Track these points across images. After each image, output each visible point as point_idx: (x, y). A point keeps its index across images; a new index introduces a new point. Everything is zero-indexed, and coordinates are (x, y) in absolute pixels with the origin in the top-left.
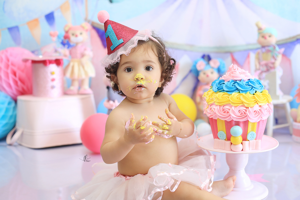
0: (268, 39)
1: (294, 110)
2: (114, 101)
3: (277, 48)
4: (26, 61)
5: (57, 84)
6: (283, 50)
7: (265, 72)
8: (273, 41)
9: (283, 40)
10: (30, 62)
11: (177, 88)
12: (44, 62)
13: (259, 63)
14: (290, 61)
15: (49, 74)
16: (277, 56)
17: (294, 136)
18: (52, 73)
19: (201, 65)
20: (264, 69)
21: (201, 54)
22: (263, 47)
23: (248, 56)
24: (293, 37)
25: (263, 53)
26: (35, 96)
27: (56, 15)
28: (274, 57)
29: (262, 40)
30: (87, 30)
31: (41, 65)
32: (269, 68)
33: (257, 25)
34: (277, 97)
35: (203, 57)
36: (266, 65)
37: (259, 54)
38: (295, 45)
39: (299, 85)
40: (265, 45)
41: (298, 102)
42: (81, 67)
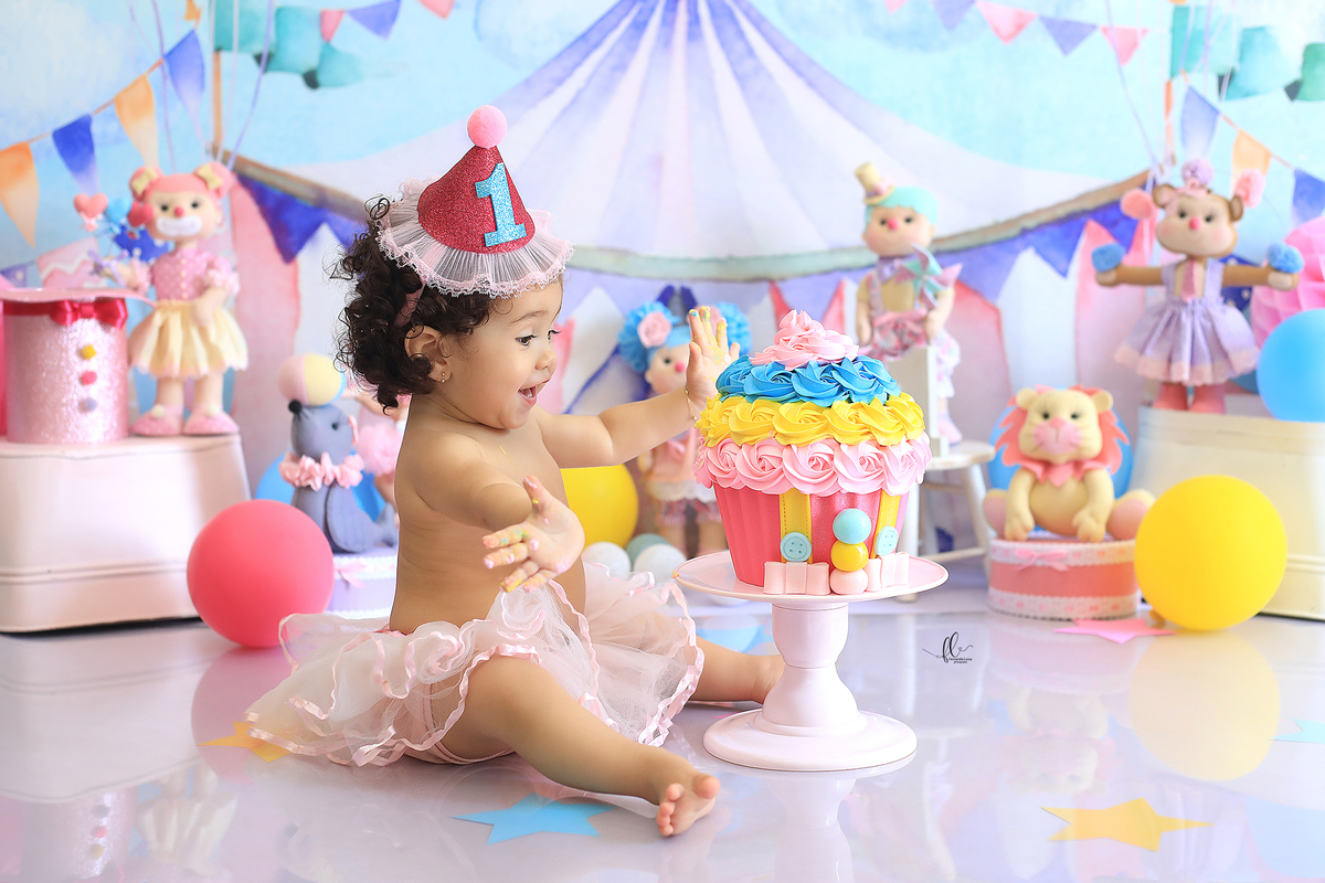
0: (903, 229)
1: (997, 493)
2: (318, 460)
3: (934, 264)
5: (103, 392)
6: (955, 270)
7: (893, 353)
9: (968, 234)
12: (55, 311)
14: (996, 311)
15: (73, 357)
17: (992, 591)
18: (83, 354)
19: (656, 326)
20: (890, 341)
21: (659, 287)
22: (886, 259)
23: (838, 294)
24: (1009, 223)
25: (885, 282)
26: (12, 440)
27: (96, 129)
28: (922, 296)
30: (218, 191)
31: (46, 319)
33: (861, 178)
35: (665, 297)
36: (897, 327)
38: (1016, 253)
39: (1014, 401)
40: (891, 251)
41: (1006, 464)
42: (194, 331)
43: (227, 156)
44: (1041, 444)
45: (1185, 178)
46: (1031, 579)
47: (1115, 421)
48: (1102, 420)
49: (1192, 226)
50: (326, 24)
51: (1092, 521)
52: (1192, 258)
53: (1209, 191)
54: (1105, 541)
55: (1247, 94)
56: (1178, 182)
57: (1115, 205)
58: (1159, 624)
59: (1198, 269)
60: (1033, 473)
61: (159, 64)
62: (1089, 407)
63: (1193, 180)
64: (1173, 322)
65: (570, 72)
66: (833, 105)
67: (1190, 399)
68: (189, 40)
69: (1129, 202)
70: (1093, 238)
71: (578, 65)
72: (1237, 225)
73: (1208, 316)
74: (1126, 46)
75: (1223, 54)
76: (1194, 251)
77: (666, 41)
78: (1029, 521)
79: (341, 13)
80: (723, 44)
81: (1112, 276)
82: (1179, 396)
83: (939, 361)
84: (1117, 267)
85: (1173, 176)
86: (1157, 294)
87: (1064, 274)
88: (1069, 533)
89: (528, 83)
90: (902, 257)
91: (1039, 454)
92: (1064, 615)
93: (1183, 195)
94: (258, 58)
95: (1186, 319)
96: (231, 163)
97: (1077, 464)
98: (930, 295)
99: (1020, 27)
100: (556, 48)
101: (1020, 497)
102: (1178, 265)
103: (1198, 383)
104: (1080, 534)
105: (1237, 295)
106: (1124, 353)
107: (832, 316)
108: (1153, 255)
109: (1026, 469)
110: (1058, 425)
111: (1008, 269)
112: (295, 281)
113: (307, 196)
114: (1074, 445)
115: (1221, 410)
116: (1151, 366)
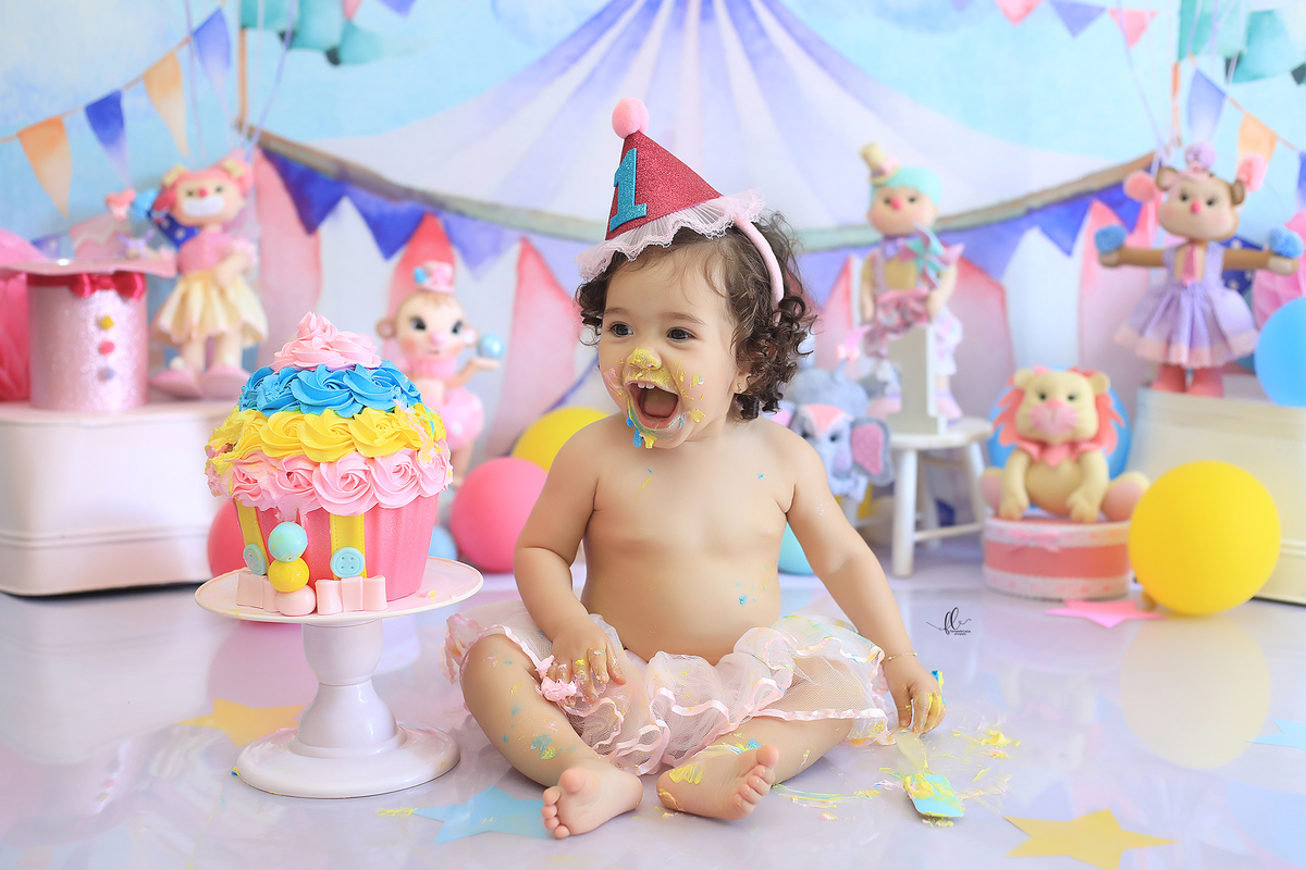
0: (906, 208)
1: (994, 472)
3: (936, 244)
4: (10, 275)
5: (124, 361)
6: (958, 249)
7: (895, 331)
8: (924, 217)
9: (974, 213)
10: (23, 277)
11: (580, 383)
12: (74, 284)
13: (875, 299)
14: (1001, 290)
15: (92, 328)
16: (939, 274)
17: (986, 568)
18: (103, 324)
20: (892, 319)
22: (890, 238)
23: (845, 270)
24: (1015, 203)
25: (888, 260)
26: (37, 406)
27: (127, 104)
28: (924, 275)
29: (885, 211)
31: (64, 291)
32: (911, 315)
33: (866, 157)
34: (931, 425)
36: (899, 305)
37: (872, 263)
38: (1020, 232)
39: (1011, 381)
40: (894, 230)
41: (1004, 442)
42: (214, 293)
43: (251, 132)
44: (1037, 425)
45: (1188, 162)
46: (1024, 559)
47: (1112, 404)
48: (1099, 402)
49: (1194, 209)
50: (347, 2)
51: (1086, 502)
52: (1193, 242)
53: (1211, 175)
54: (1099, 522)
55: (1254, 77)
56: (1181, 165)
57: (1118, 186)
58: (1151, 606)
59: (1199, 253)
60: (1029, 453)
61: (187, 41)
62: (1086, 389)
63: (1196, 164)
64: (1173, 305)
65: (584, 51)
66: (842, 83)
67: (1189, 379)
68: (216, 18)
69: (1133, 185)
70: (1098, 219)
71: (592, 43)
72: (1239, 209)
73: (1209, 300)
74: (1134, 28)
75: (1231, 38)
76: (1195, 234)
77: (679, 20)
78: (1023, 499)
80: (736, 23)
81: (1114, 258)
82: (1177, 378)
83: (939, 338)
84: (1120, 247)
85: (1176, 160)
86: (1158, 276)
87: (1069, 252)
88: (1062, 514)
89: (544, 61)
90: (907, 236)
91: (1037, 435)
92: (1055, 595)
93: (1185, 178)
94: (282, 36)
95: (1185, 303)
96: (256, 138)
97: (1073, 445)
98: (932, 274)
99: (1028, 9)
100: (571, 26)
101: (1016, 478)
102: (1178, 248)
103: (1196, 365)
104: (1075, 514)
105: (1239, 279)
106: (1125, 333)
107: (839, 292)
108: (1155, 238)
109: (1022, 449)
110: (1054, 406)
111: (1013, 247)
112: (316, 251)
113: (329, 170)
114: (1070, 426)
115: (1219, 392)
116: (1150, 348)
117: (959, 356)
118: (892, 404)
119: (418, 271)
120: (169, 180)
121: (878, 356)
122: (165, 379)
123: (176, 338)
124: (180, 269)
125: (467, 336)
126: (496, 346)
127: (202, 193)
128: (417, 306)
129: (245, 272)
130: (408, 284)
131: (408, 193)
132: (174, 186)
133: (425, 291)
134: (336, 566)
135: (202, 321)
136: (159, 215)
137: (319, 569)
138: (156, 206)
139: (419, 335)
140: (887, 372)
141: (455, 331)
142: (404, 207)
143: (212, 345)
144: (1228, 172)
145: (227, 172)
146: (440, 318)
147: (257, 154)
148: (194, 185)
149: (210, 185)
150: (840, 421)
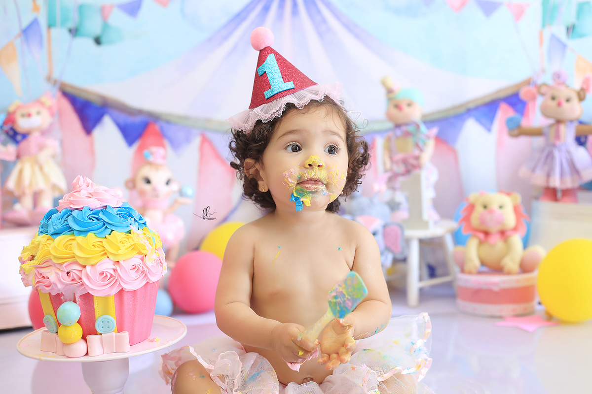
0: (406, 109)
1: (460, 248)
3: (423, 128)
6: (434, 131)
7: (403, 175)
8: (416, 114)
9: (440, 112)
11: (234, 210)
13: (391, 158)
14: (454, 152)
16: (425, 144)
17: (458, 300)
20: (401, 169)
22: (398, 126)
24: (461, 106)
25: (397, 137)
28: (417, 145)
29: (395, 112)
32: (411, 167)
33: (384, 83)
34: (425, 225)
36: (405, 161)
37: (389, 140)
38: (464, 121)
39: (467, 200)
40: (400, 122)
41: (464, 233)
42: (37, 169)
43: (55, 82)
44: (483, 222)
45: (554, 79)
46: (479, 295)
47: (522, 210)
48: (516, 209)
49: (559, 104)
50: (104, 12)
51: (511, 263)
52: (559, 122)
53: (567, 87)
55: (581, 36)
56: (550, 82)
57: (516, 95)
58: (549, 318)
59: (563, 128)
60: (479, 238)
61: (19, 35)
62: (509, 202)
64: (550, 156)
65: (230, 34)
66: (368, 46)
67: (559, 195)
68: (35, 23)
69: (525, 93)
70: (504, 113)
71: (235, 29)
73: (568, 152)
74: (519, 13)
75: (568, 15)
76: (560, 117)
77: (280, 16)
78: (477, 263)
79: (111, 7)
80: (311, 17)
81: (516, 132)
82: (552, 194)
83: (427, 179)
84: (519, 126)
85: (547, 79)
86: (539, 141)
87: (489, 130)
88: (498, 269)
89: (210, 40)
91: (483, 228)
92: (497, 314)
93: (553, 89)
94: (70, 31)
95: (557, 154)
96: (58, 85)
97: (503, 233)
98: (421, 144)
99: (463, 4)
100: (224, 20)
102: (551, 126)
104: (506, 269)
105: (581, 141)
106: (524, 172)
108: (537, 121)
109: (475, 236)
110: (491, 212)
111: (460, 129)
112: (92, 145)
113: (97, 101)
114: (500, 222)
115: (576, 200)
116: (539, 179)
117: (437, 187)
118: (403, 214)
119: (146, 152)
120: (11, 109)
121: (393, 189)
122: (11, 215)
123: (17, 193)
124: (18, 157)
125: (174, 187)
126: (189, 191)
127: (29, 115)
128: (147, 171)
129: (54, 157)
130: (141, 160)
131: (140, 112)
132: (14, 113)
133: (150, 164)
134: (98, 327)
135: (31, 185)
136: (6, 128)
137: (89, 329)
138: (5, 123)
139: (147, 187)
140: (400, 197)
141: (168, 183)
142: (138, 119)
143: (37, 197)
144: (577, 84)
145: (42, 104)
146: (158, 177)
147: (59, 94)
148: (25, 111)
149: (33, 111)
150: (377, 225)
